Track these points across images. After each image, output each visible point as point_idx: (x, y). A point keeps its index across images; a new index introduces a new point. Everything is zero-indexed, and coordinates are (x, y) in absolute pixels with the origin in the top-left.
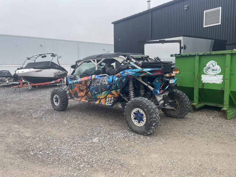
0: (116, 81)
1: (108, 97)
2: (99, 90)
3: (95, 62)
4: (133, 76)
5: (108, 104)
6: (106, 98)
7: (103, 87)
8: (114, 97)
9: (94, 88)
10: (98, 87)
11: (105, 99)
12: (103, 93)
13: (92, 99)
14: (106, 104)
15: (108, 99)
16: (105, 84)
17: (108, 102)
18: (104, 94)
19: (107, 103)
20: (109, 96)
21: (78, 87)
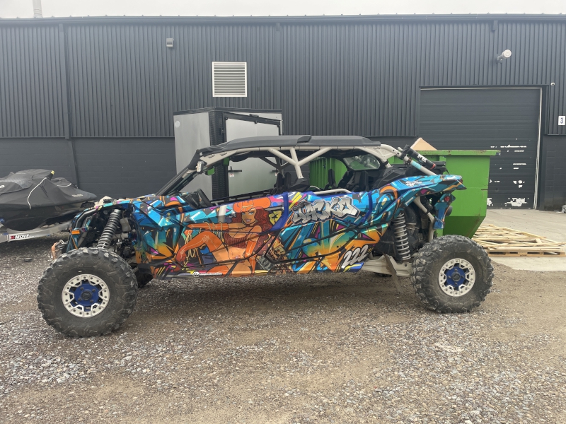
0: (383, 204)
1: (353, 247)
2: (320, 233)
3: (290, 157)
4: (432, 191)
5: (349, 267)
6: (342, 250)
7: (336, 223)
8: (370, 246)
9: (301, 228)
10: (319, 224)
11: (340, 255)
12: (333, 239)
13: (287, 261)
14: (343, 267)
15: (350, 253)
16: (347, 214)
17: (351, 259)
18: (335, 243)
19: (346, 263)
20: (356, 243)
21: (220, 234)
